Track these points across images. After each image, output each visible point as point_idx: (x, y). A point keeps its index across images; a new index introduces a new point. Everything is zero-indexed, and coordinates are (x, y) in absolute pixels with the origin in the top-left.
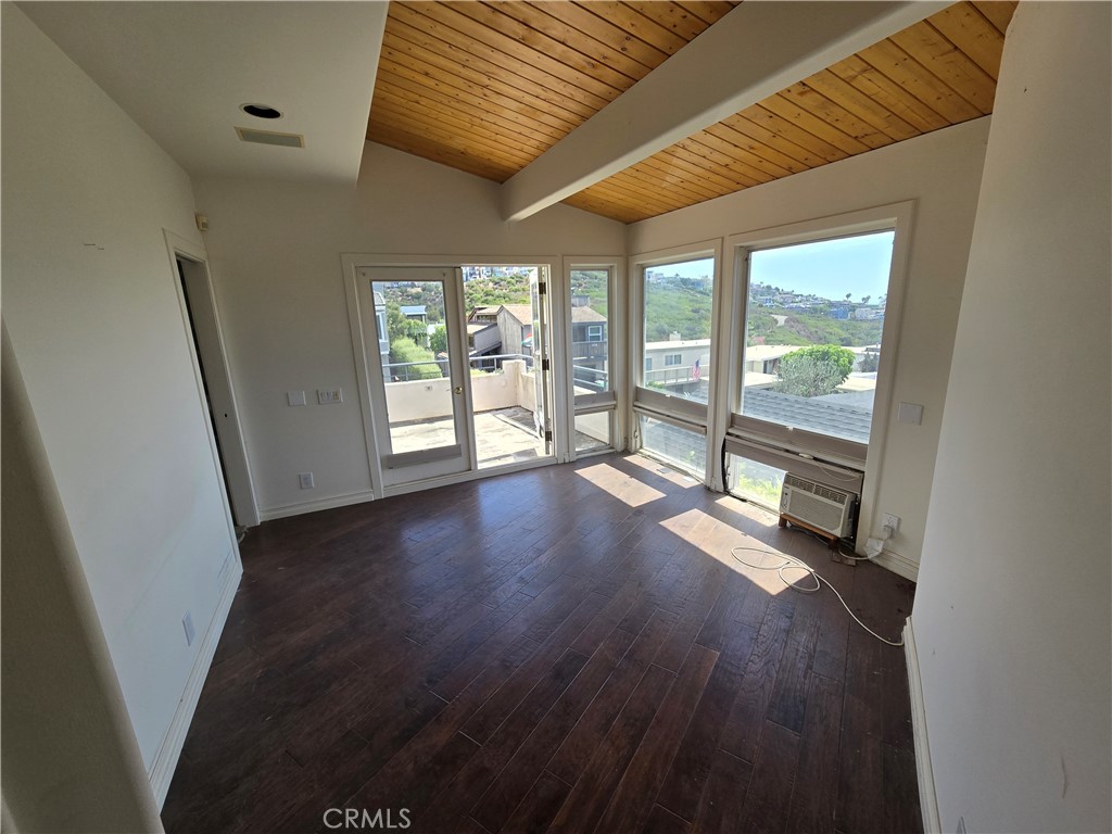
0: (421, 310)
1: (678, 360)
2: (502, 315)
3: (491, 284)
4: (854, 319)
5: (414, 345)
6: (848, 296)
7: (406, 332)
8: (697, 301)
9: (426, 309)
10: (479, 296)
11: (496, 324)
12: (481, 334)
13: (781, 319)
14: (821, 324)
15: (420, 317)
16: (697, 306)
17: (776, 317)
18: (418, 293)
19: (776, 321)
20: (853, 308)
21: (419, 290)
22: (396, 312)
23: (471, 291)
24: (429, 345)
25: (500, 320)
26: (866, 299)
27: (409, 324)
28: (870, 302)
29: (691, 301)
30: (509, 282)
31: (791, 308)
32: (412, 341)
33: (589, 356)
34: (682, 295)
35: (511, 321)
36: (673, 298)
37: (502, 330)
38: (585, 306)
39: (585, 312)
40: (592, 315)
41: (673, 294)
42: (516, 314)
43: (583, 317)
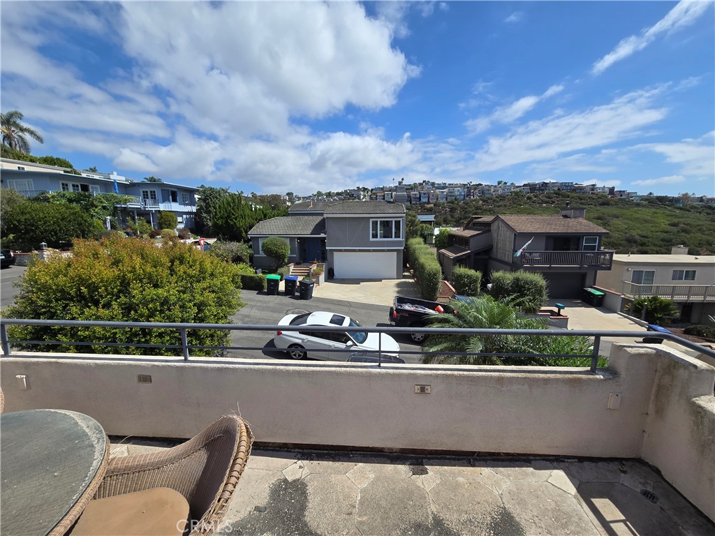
0: (431, 218)
1: (690, 275)
2: (496, 223)
3: (481, 202)
5: (423, 243)
7: (419, 233)
8: (676, 216)
9: (435, 218)
10: (471, 209)
11: (490, 230)
12: (475, 238)
15: (430, 222)
16: (676, 220)
18: (431, 208)
21: (432, 205)
22: (414, 218)
23: (466, 207)
24: (434, 242)
25: (494, 227)
27: (422, 227)
29: (668, 216)
30: (494, 200)
32: (421, 240)
33: (581, 264)
34: (658, 211)
35: (505, 229)
36: (646, 213)
37: (495, 235)
38: (580, 217)
39: (581, 224)
40: (589, 226)
41: (647, 210)
42: (509, 223)
43: (579, 227)
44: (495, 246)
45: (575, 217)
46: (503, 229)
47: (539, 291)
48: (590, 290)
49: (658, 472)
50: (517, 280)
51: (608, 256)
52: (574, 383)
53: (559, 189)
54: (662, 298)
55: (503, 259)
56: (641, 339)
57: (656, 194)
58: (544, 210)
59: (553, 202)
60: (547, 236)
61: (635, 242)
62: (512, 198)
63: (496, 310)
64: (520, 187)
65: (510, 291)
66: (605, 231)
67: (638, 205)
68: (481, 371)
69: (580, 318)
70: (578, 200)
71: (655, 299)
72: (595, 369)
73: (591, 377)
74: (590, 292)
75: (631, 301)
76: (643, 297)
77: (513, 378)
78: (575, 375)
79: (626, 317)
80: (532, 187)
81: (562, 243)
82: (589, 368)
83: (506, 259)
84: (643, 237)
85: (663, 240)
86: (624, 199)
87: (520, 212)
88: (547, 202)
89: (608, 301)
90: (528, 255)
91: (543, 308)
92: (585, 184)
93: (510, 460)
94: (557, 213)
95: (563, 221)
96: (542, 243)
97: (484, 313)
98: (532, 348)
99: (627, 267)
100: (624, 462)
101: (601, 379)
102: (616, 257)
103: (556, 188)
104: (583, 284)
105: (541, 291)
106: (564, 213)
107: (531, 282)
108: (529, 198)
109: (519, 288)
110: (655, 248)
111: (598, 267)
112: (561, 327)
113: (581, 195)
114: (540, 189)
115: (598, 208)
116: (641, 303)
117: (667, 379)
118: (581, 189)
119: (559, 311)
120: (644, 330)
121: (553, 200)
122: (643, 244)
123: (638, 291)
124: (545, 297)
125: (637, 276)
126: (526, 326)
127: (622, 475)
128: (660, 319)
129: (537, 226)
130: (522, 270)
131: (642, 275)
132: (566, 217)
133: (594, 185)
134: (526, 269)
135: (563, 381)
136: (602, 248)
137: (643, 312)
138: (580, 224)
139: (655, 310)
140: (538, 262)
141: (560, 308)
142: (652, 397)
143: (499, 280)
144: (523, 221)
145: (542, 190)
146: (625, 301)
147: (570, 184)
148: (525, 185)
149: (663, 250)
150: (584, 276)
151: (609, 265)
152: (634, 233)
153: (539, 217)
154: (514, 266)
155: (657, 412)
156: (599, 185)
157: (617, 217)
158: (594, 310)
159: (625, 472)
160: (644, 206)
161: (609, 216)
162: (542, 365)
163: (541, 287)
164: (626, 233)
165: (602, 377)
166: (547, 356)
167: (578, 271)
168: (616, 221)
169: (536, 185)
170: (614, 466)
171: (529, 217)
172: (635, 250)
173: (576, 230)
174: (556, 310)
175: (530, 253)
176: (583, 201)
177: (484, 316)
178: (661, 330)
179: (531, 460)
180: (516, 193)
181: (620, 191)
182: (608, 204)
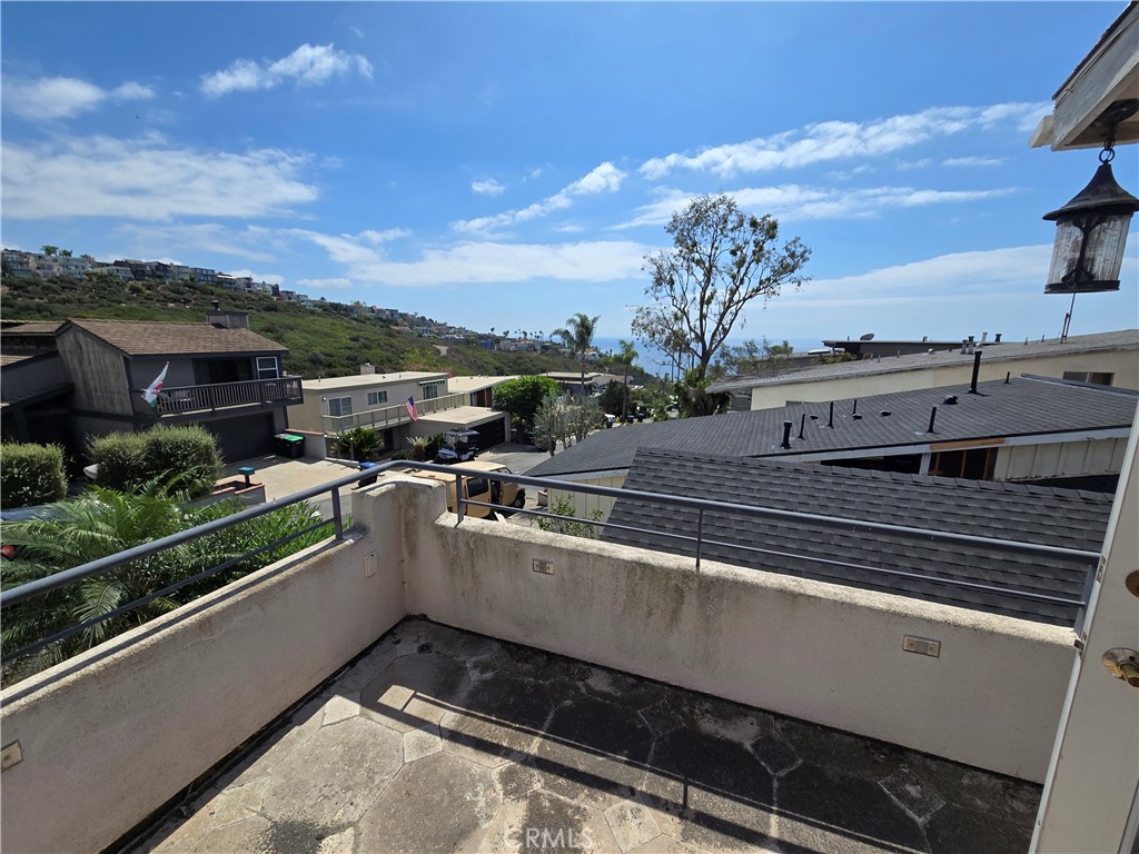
1: (383, 397)
2: (69, 337)
4: (499, 349)
6: (492, 330)
8: (354, 329)
11: (56, 353)
12: (16, 371)
13: (443, 350)
14: (477, 354)
16: (355, 334)
17: (438, 347)
19: (439, 351)
20: (498, 340)
25: (65, 345)
26: (506, 333)
28: (509, 336)
29: (347, 328)
30: (47, 288)
31: (447, 339)
33: (262, 400)
34: (335, 322)
35: (97, 348)
36: (324, 324)
37: (73, 363)
38: (243, 326)
39: (246, 337)
40: (259, 342)
41: (324, 320)
42: (105, 337)
43: (244, 343)
44: (80, 385)
45: (235, 327)
46: (91, 350)
47: (204, 455)
48: (283, 436)
49: (424, 618)
50: (156, 444)
51: (295, 385)
52: (323, 565)
53: (192, 279)
54: (367, 428)
55: (110, 409)
56: (356, 484)
57: (329, 300)
58: (174, 316)
59: (187, 301)
60: (193, 359)
61: (321, 363)
62: (94, 287)
63: (132, 512)
64: (108, 265)
65: (146, 469)
66: (282, 348)
67: (312, 313)
68: (157, 630)
69: (279, 481)
70: (230, 301)
71: (358, 431)
72: (342, 533)
73: (340, 547)
74: (284, 440)
75: (336, 440)
76: (347, 432)
77: (229, 607)
78: (320, 555)
79: (335, 462)
80: (138, 270)
81: (223, 369)
82: (334, 537)
83: (118, 409)
84: (328, 355)
85: (349, 358)
86: (294, 303)
87: (120, 315)
88: (174, 301)
89: (310, 446)
90: (166, 396)
91: (220, 482)
92: (235, 275)
93: (258, 745)
94: (203, 320)
95: (218, 333)
96: (189, 373)
97: (100, 525)
98: (225, 550)
99: (321, 397)
100: (395, 631)
101: (352, 545)
102: (306, 385)
103: (187, 277)
104: (272, 431)
105: (209, 455)
106: (214, 319)
107: (185, 443)
108: (134, 290)
109: (163, 460)
110: (343, 369)
111: (284, 401)
112: (256, 503)
113: (232, 292)
114: (153, 275)
115: (263, 314)
116: (346, 440)
117: (411, 512)
118: (231, 282)
119: (247, 478)
120: (356, 472)
121: (186, 296)
122: (330, 366)
123: (339, 425)
124: (218, 463)
125: (335, 407)
126: (204, 520)
127: (398, 646)
128: (368, 454)
129: (170, 341)
130: (160, 425)
131: (340, 402)
132: (218, 326)
133: (248, 279)
134: (168, 423)
135: (308, 570)
136: (285, 373)
137: (351, 450)
138: (243, 339)
139: (361, 445)
140: (190, 406)
141: (247, 475)
142: (403, 539)
143: (114, 454)
144: (136, 332)
145: (159, 277)
146: (330, 441)
147: (210, 273)
148: (117, 263)
149: (352, 372)
150: (270, 418)
151: (300, 397)
152: (317, 350)
153: (170, 326)
154: (141, 419)
155: (410, 554)
156: (257, 279)
157: (292, 329)
158: (295, 464)
159: (398, 642)
160: (319, 315)
161: (281, 327)
162: (251, 570)
163: (207, 447)
164: (308, 351)
165: (351, 541)
166: (257, 552)
167: (261, 412)
168: (290, 335)
169: (144, 265)
170: (387, 644)
171: (149, 325)
172: (323, 373)
173: (241, 348)
174: (241, 478)
175: (170, 393)
176: (238, 302)
177: (104, 531)
178: (373, 467)
179: (291, 717)
180: (101, 278)
181: (287, 292)
182: (275, 310)
